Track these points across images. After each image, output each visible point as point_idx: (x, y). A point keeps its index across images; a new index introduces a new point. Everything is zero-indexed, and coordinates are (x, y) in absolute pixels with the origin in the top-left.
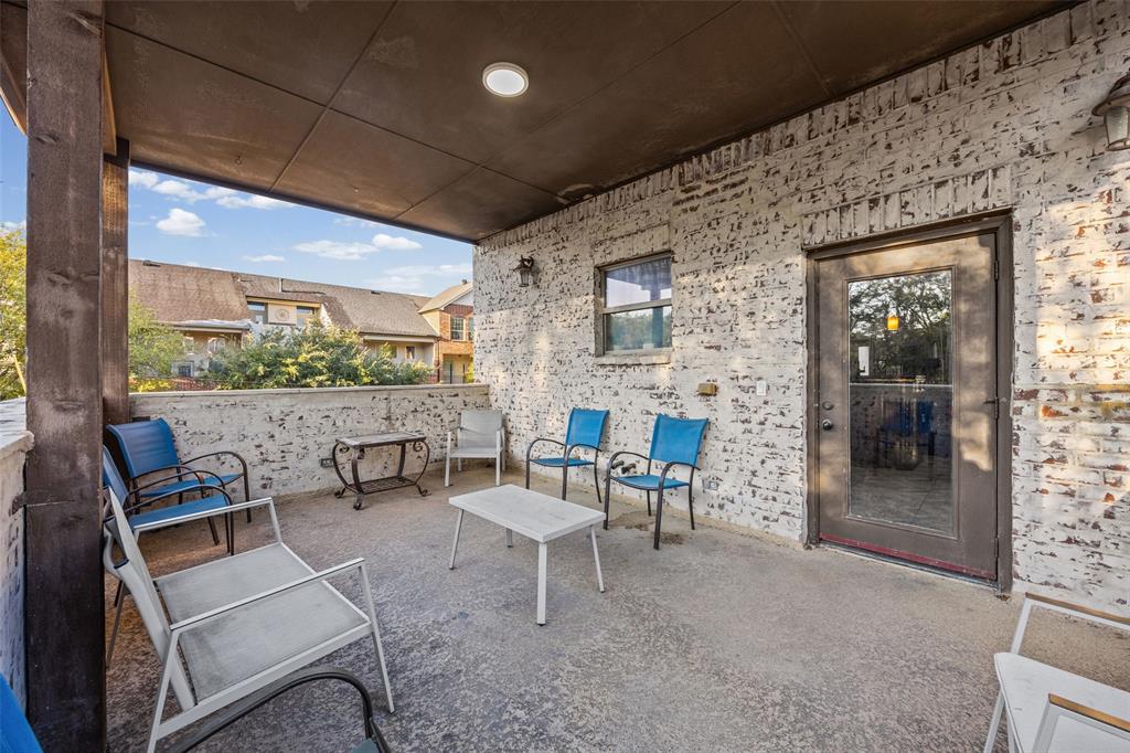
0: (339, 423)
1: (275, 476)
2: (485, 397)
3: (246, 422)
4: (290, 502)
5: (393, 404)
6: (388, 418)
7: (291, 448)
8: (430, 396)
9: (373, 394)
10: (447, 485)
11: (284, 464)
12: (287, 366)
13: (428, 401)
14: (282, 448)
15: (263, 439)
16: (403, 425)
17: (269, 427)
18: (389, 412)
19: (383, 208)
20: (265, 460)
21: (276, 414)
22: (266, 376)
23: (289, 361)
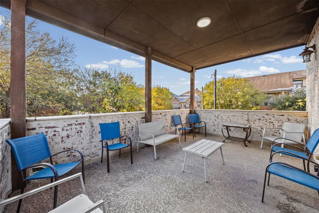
0: (232, 119)
1: (216, 129)
2: (306, 118)
3: (211, 116)
4: (219, 136)
5: (250, 116)
6: (248, 120)
7: (220, 124)
8: (267, 114)
9: (243, 112)
10: (261, 147)
11: (218, 127)
12: (298, 102)
13: (267, 116)
14: (218, 123)
15: (214, 120)
16: (254, 123)
17: (215, 118)
18: (248, 118)
19: (244, 54)
20: (214, 125)
21: (216, 115)
22: (290, 106)
23: (300, 100)
